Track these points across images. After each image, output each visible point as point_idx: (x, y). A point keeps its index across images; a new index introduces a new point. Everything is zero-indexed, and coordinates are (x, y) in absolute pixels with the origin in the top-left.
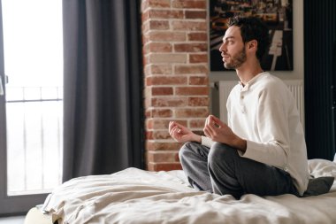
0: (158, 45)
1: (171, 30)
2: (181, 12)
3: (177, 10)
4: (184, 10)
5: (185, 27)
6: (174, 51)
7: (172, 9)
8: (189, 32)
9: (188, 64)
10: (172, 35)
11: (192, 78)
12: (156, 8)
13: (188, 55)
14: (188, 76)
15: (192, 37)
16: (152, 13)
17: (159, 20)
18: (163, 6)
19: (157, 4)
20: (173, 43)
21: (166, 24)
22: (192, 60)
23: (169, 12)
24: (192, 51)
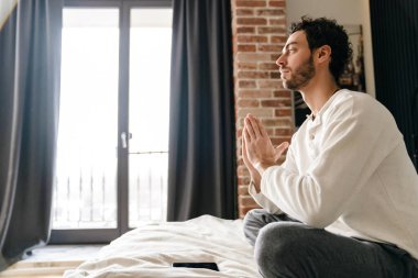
0: (247, 101)
1: (258, 88)
2: (266, 73)
3: (263, 71)
4: (270, 71)
5: (270, 85)
6: (260, 107)
7: (258, 70)
8: (274, 90)
9: (274, 118)
10: (258, 93)
11: (278, 130)
12: (244, 70)
13: (273, 109)
14: (274, 128)
15: (277, 94)
16: (241, 74)
17: (247, 80)
18: (251, 68)
19: (245, 67)
20: (260, 100)
21: (254, 83)
22: (277, 114)
23: (255, 74)
24: (277, 106)
